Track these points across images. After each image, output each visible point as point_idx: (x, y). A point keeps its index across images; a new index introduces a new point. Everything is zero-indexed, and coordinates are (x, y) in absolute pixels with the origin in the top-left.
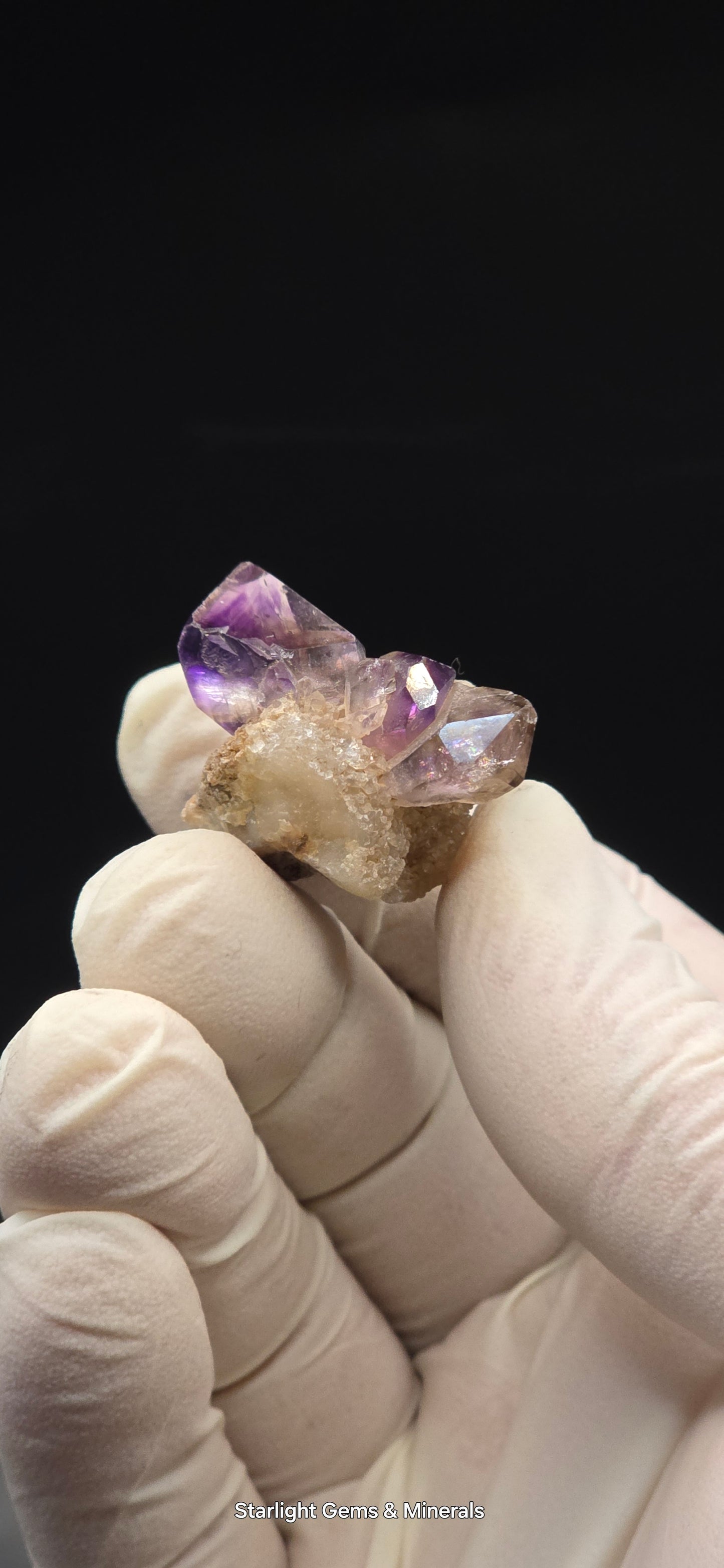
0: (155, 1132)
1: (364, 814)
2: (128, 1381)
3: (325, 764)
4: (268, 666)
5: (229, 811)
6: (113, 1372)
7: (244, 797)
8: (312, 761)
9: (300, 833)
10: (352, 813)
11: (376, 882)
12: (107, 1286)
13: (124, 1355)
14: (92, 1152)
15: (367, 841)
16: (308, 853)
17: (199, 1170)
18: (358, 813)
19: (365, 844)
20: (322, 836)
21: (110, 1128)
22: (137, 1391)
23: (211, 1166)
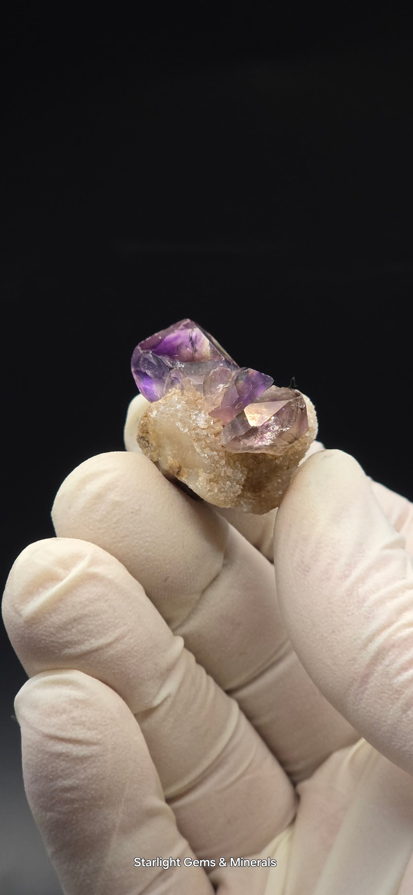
0: (86, 615)
1: (205, 453)
2: (95, 771)
3: (184, 424)
4: (169, 371)
5: (150, 453)
6: (85, 765)
7: (154, 444)
8: (178, 422)
9: (177, 465)
10: (198, 452)
11: (217, 494)
12: (75, 714)
13: (90, 754)
14: (50, 627)
15: (208, 470)
16: (182, 477)
17: (117, 640)
18: (202, 453)
19: (207, 472)
20: (188, 467)
21: (59, 613)
22: (101, 777)
23: (126, 639)
